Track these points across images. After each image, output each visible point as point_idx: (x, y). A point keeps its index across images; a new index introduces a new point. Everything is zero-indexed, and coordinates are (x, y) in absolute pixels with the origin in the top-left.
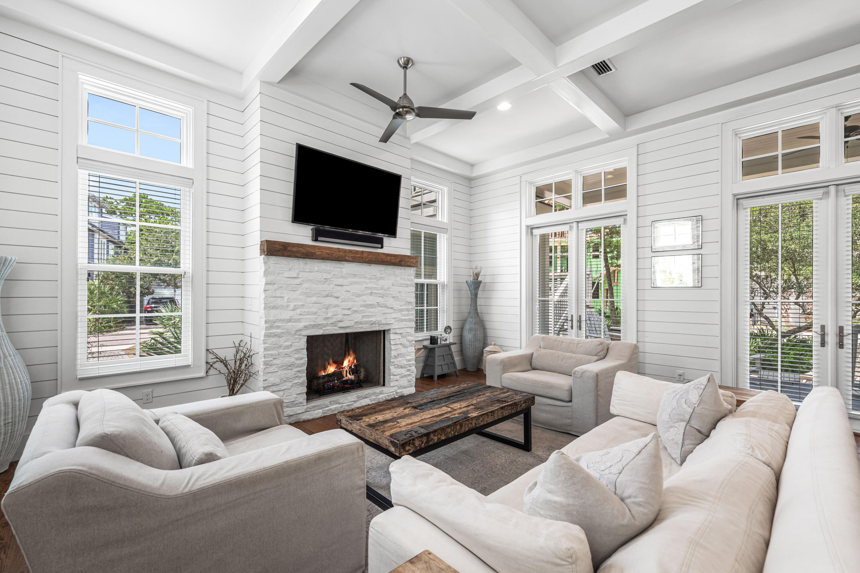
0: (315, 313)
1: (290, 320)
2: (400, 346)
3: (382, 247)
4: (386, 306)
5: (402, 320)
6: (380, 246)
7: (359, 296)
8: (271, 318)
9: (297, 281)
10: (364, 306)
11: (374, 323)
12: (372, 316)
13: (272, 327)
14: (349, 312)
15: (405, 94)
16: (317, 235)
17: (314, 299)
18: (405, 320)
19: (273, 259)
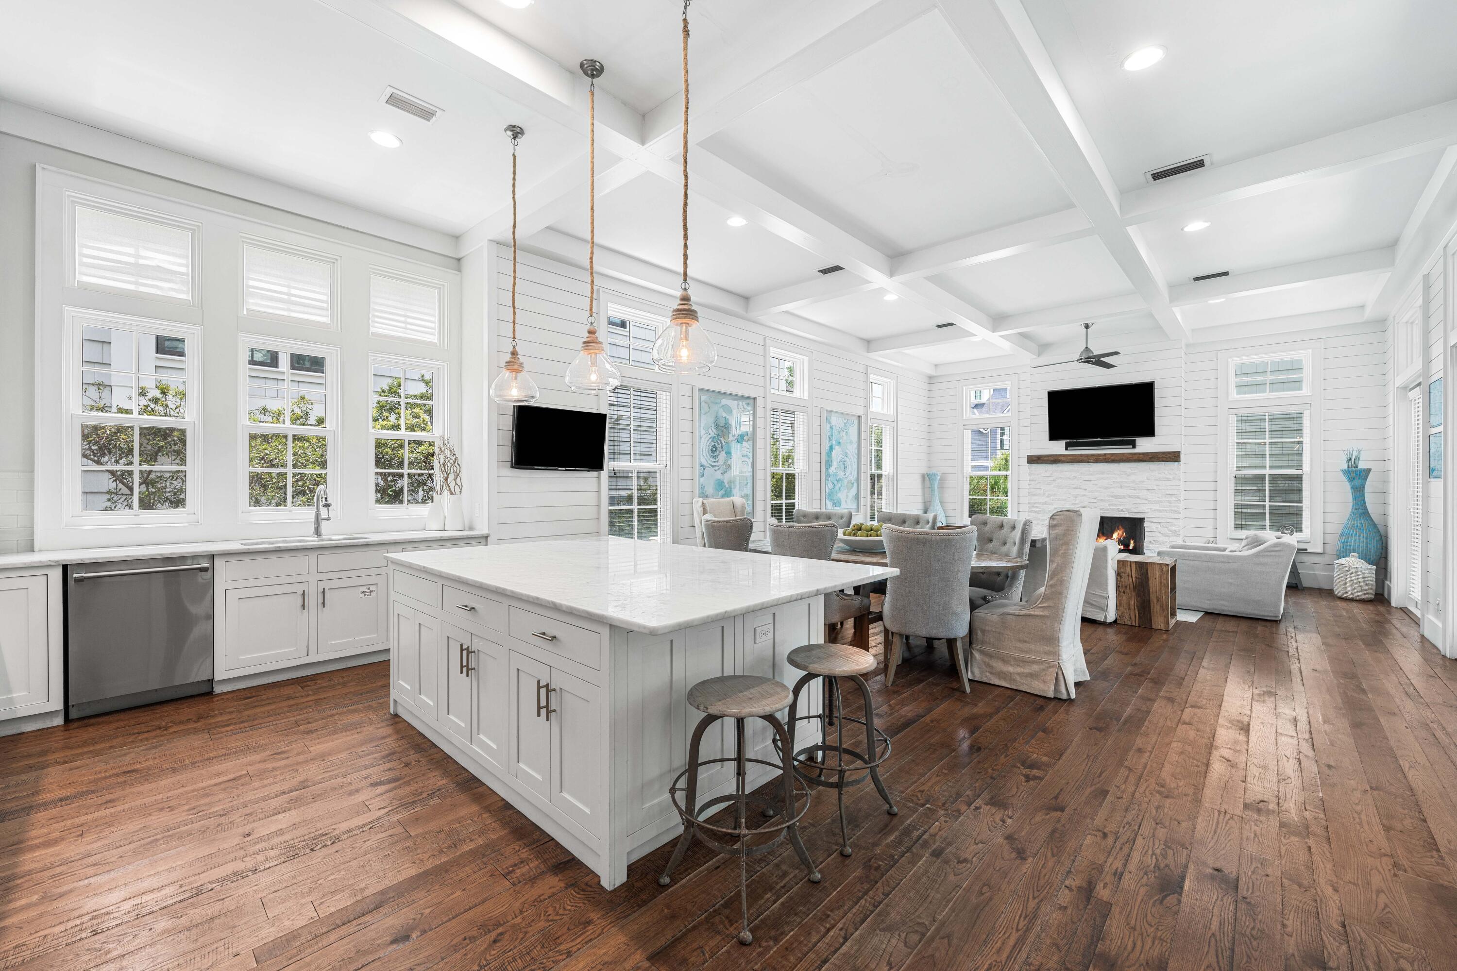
0: (1065, 500)
1: (1045, 504)
2: (1158, 534)
3: (1134, 447)
4: (1138, 498)
5: (1160, 511)
6: (1131, 446)
7: (1106, 488)
8: (1032, 501)
9: (1051, 479)
10: (1112, 496)
11: (1122, 510)
12: (1120, 505)
13: (1033, 507)
14: (1095, 501)
15: (1087, 348)
16: (1068, 446)
17: (1065, 490)
18: (1166, 511)
19: (1035, 467)
